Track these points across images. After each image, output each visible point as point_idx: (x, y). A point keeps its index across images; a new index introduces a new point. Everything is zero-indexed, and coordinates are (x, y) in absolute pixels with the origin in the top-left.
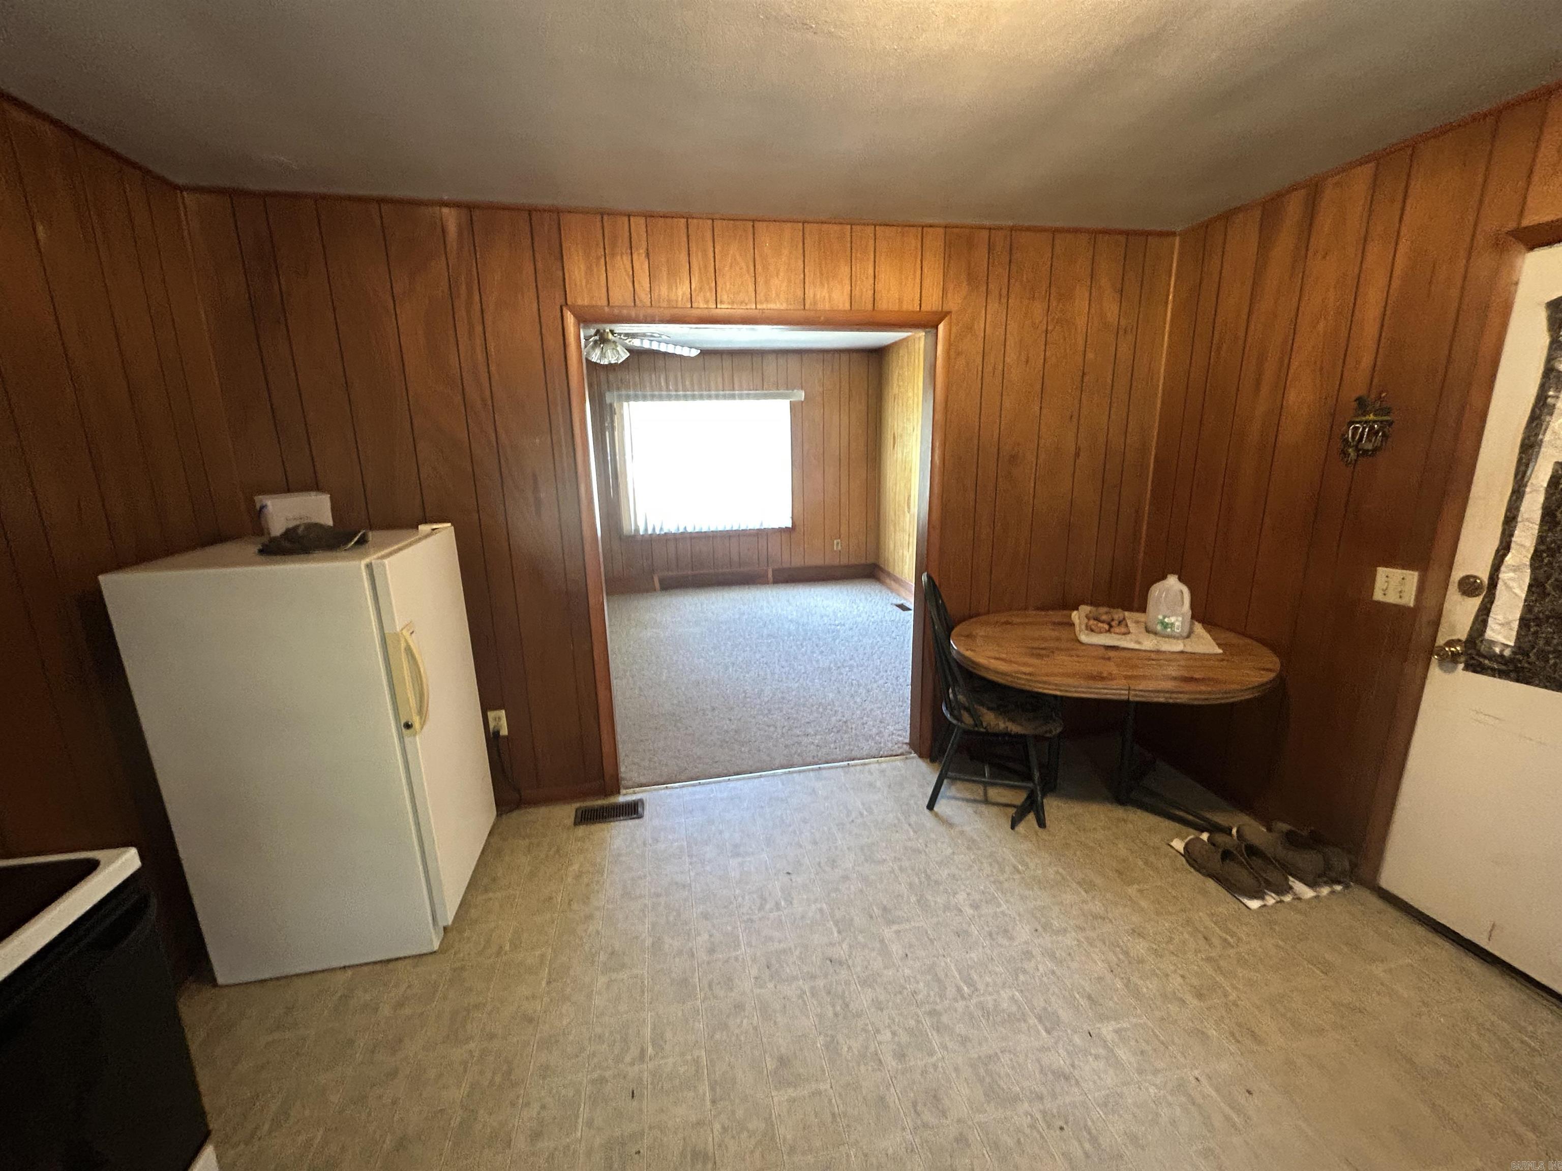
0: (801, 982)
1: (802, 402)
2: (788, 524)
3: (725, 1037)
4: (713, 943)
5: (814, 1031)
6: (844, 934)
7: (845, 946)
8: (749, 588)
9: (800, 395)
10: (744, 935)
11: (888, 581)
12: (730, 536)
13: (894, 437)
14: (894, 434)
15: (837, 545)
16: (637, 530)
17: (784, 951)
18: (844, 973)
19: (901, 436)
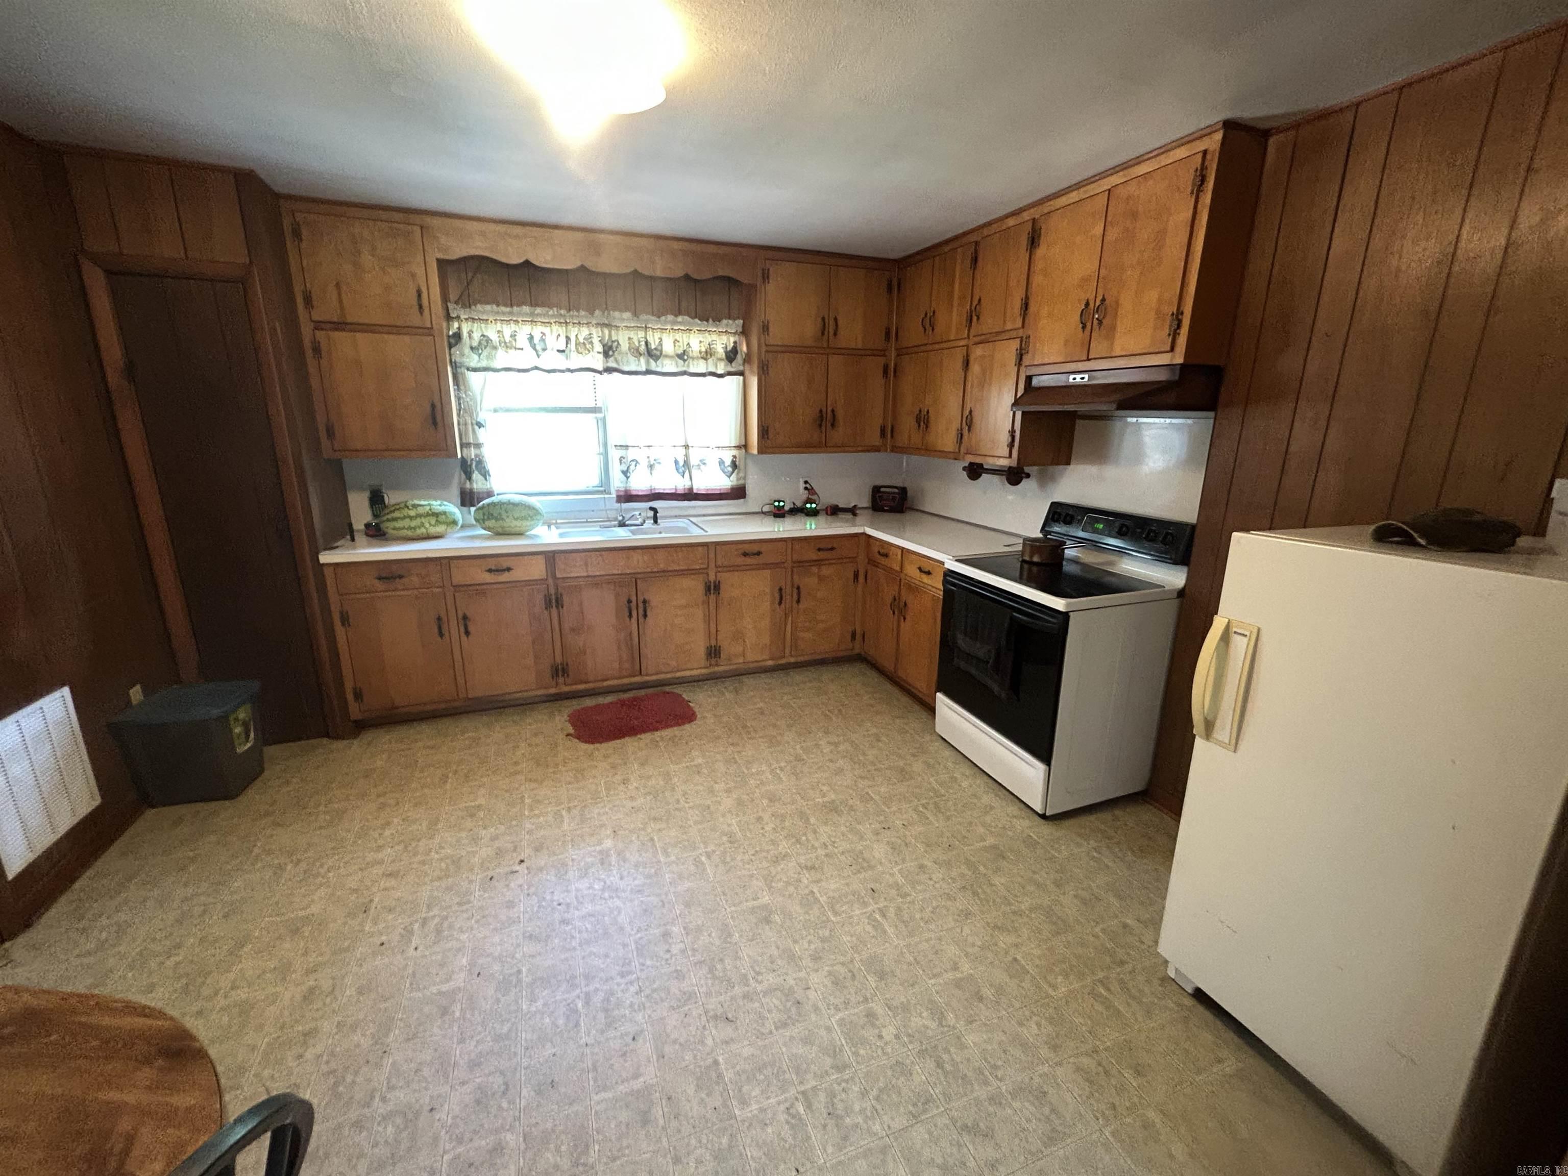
0: (759, 988)
3: (820, 932)
4: (873, 1026)
5: (742, 945)
6: (710, 1061)
7: (709, 1042)
10: (839, 1043)
17: (785, 1025)
18: (713, 1004)
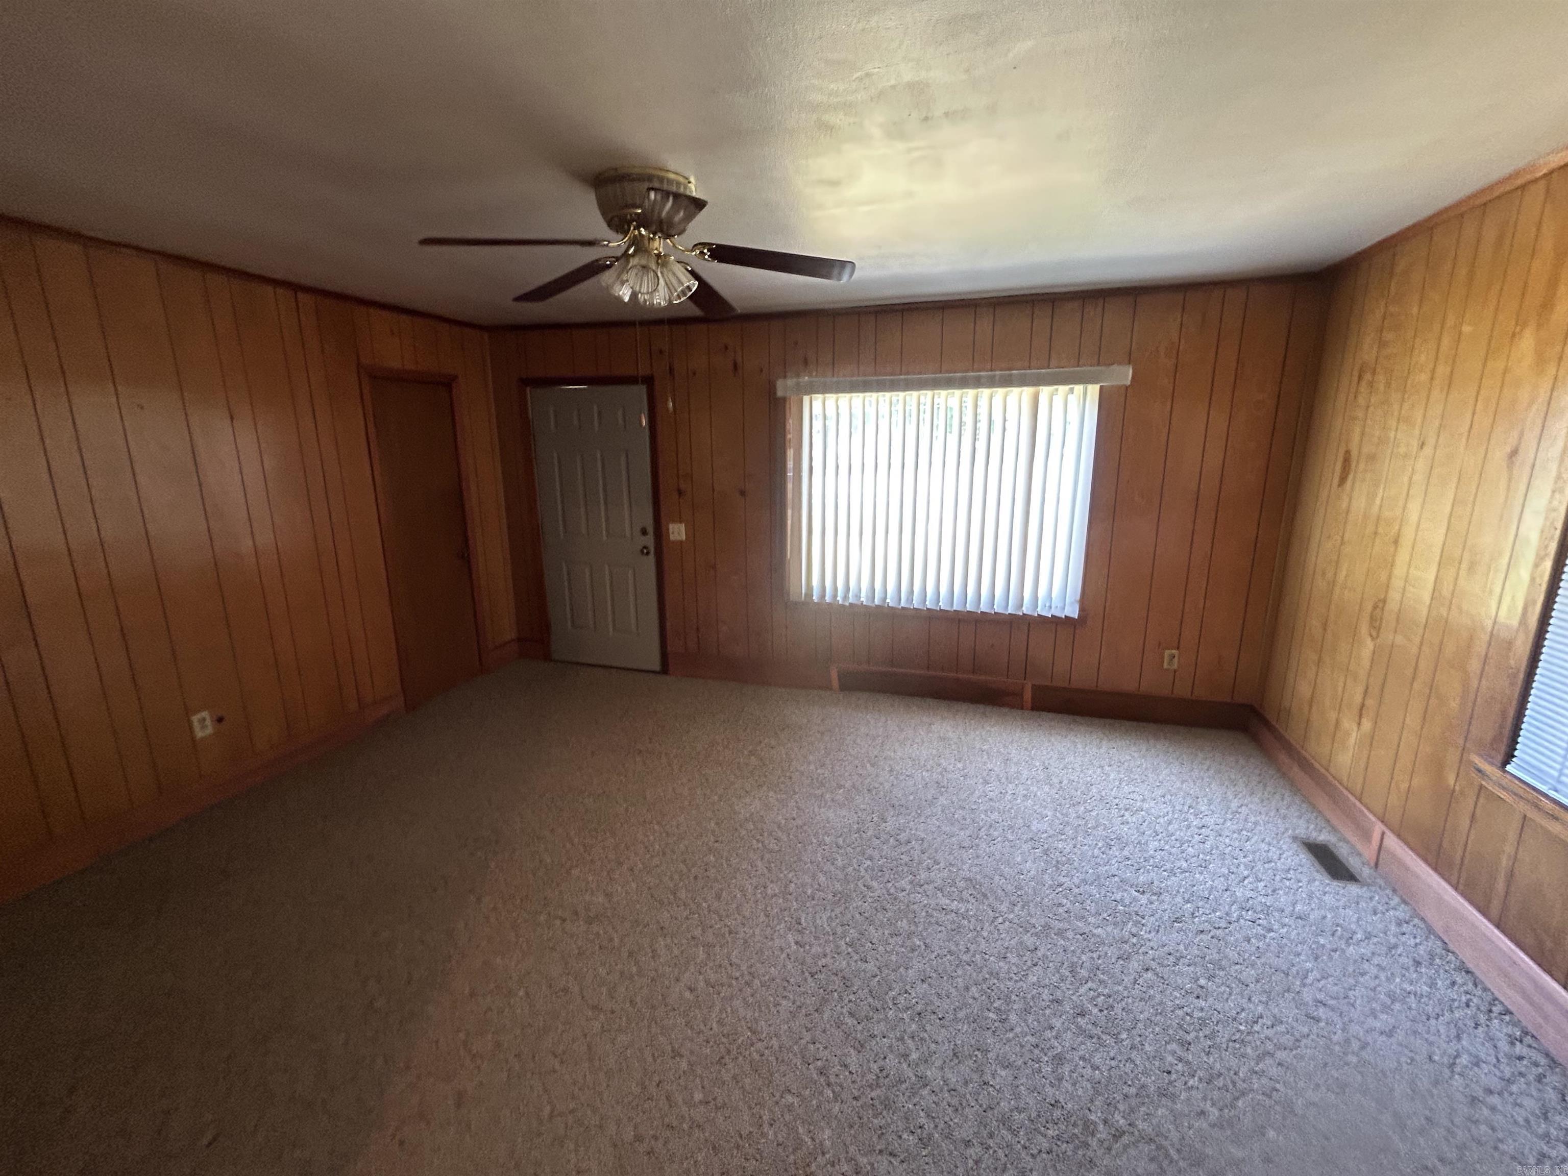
1: (1127, 388)
2: (1072, 611)
8: (984, 714)
9: (1125, 375)
11: (1283, 757)
12: (959, 621)
13: (1347, 461)
14: (1348, 452)
15: (1171, 659)
16: (809, 594)
19: (1372, 458)
